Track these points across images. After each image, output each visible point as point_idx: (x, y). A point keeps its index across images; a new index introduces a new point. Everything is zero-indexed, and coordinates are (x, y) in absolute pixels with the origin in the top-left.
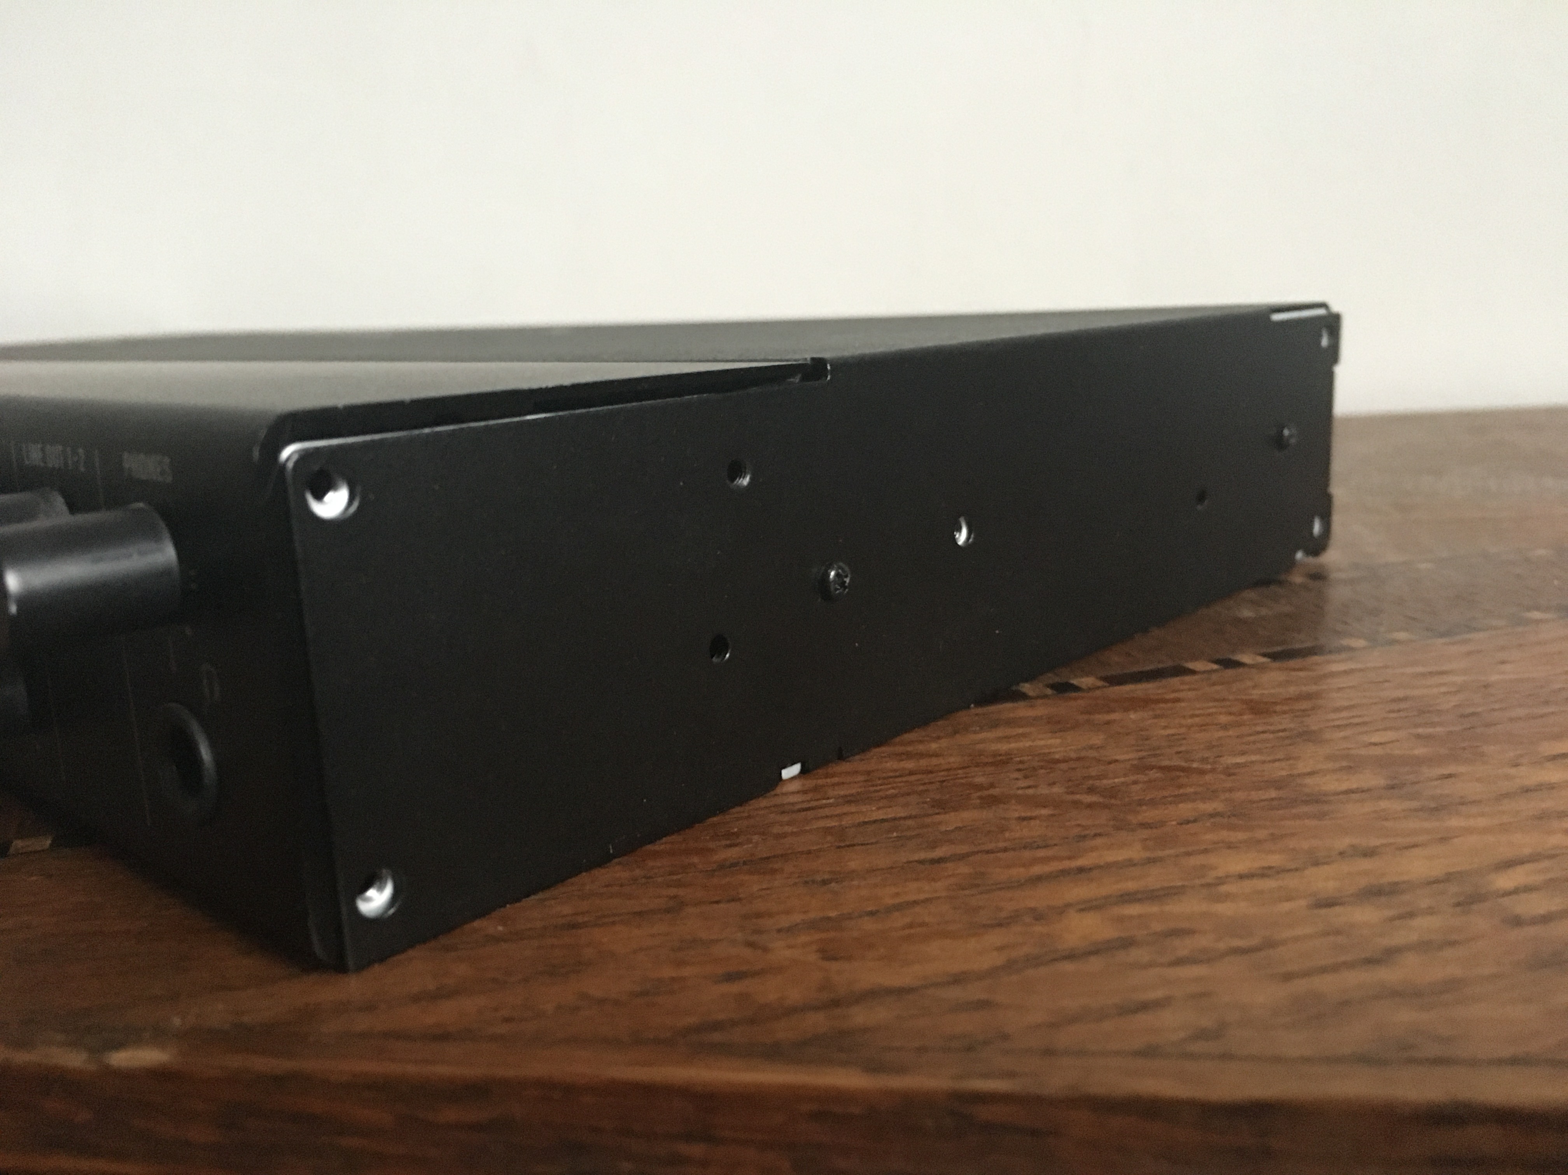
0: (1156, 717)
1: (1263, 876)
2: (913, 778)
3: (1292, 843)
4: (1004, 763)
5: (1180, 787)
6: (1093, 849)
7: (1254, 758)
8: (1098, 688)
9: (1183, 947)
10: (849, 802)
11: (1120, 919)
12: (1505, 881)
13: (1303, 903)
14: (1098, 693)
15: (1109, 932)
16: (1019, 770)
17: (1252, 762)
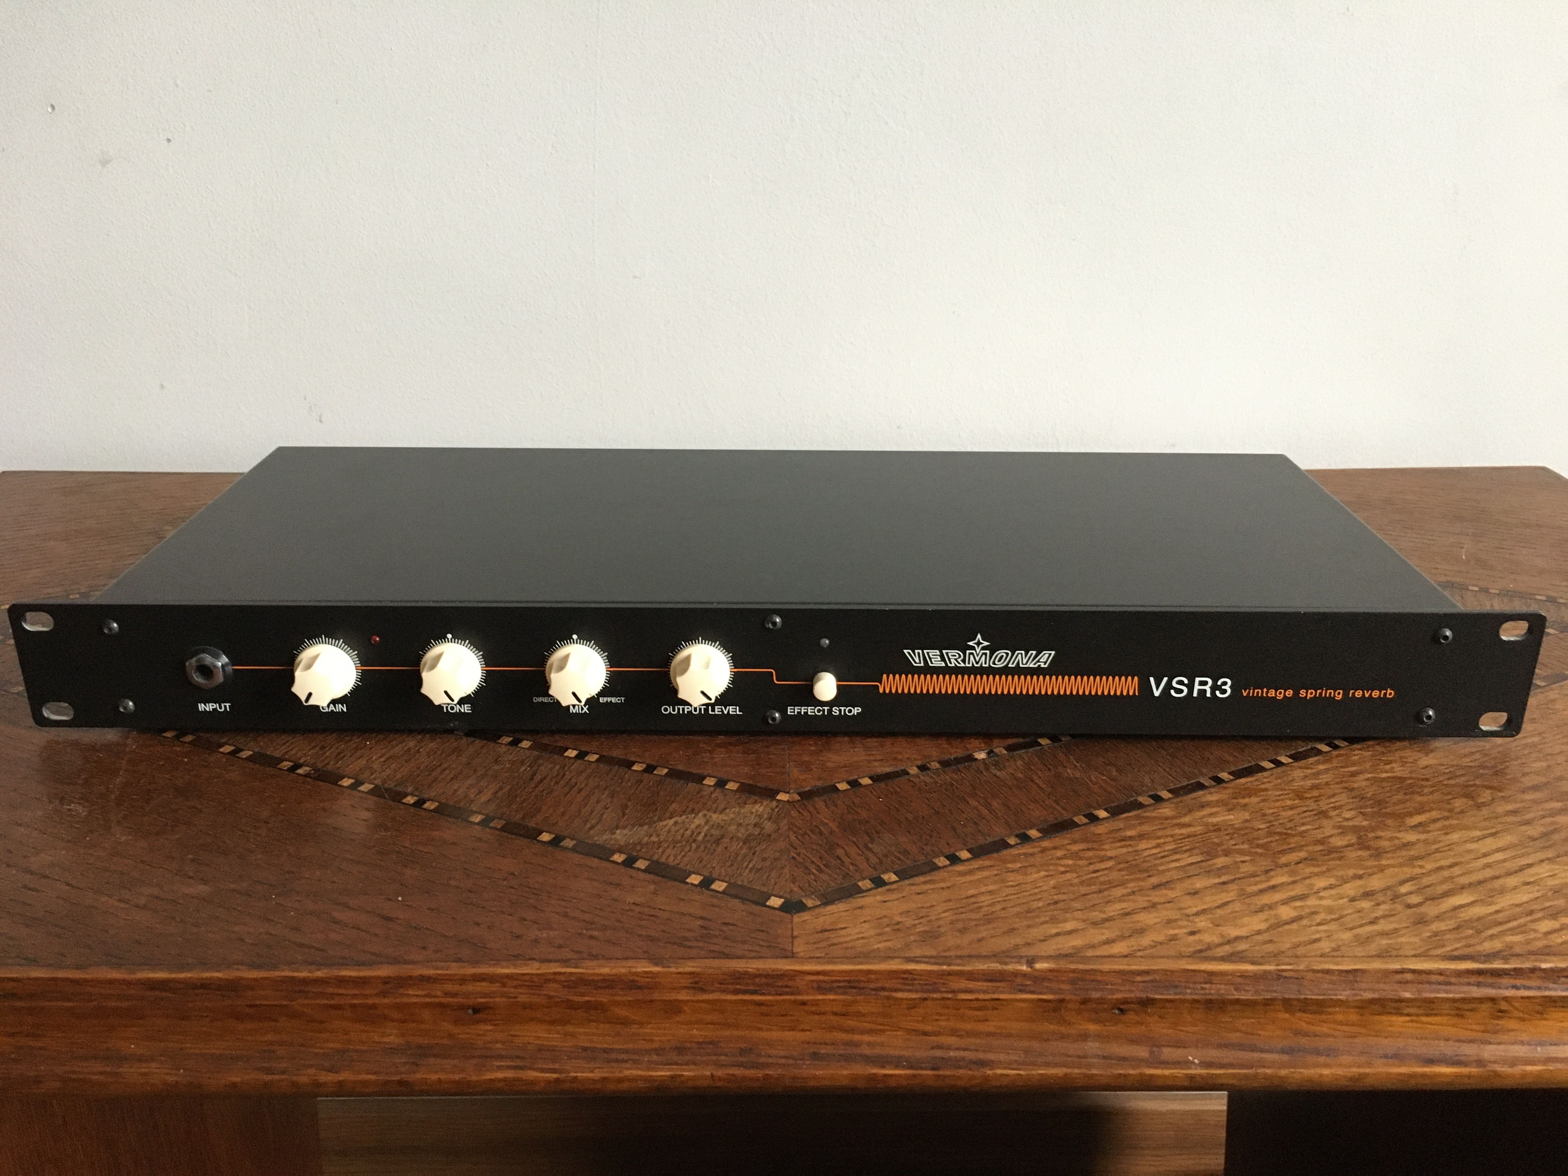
0: (1263, 801)
1: (1331, 888)
2: (1191, 839)
3: (1335, 873)
4: (1219, 830)
5: (1289, 844)
6: (1272, 877)
7: (1308, 827)
8: (1232, 780)
9: (1319, 918)
10: (1176, 853)
11: (1295, 908)
12: (1404, 889)
13: (1346, 900)
14: (1233, 784)
15: (1294, 914)
16: (1227, 835)
17: (1308, 830)
